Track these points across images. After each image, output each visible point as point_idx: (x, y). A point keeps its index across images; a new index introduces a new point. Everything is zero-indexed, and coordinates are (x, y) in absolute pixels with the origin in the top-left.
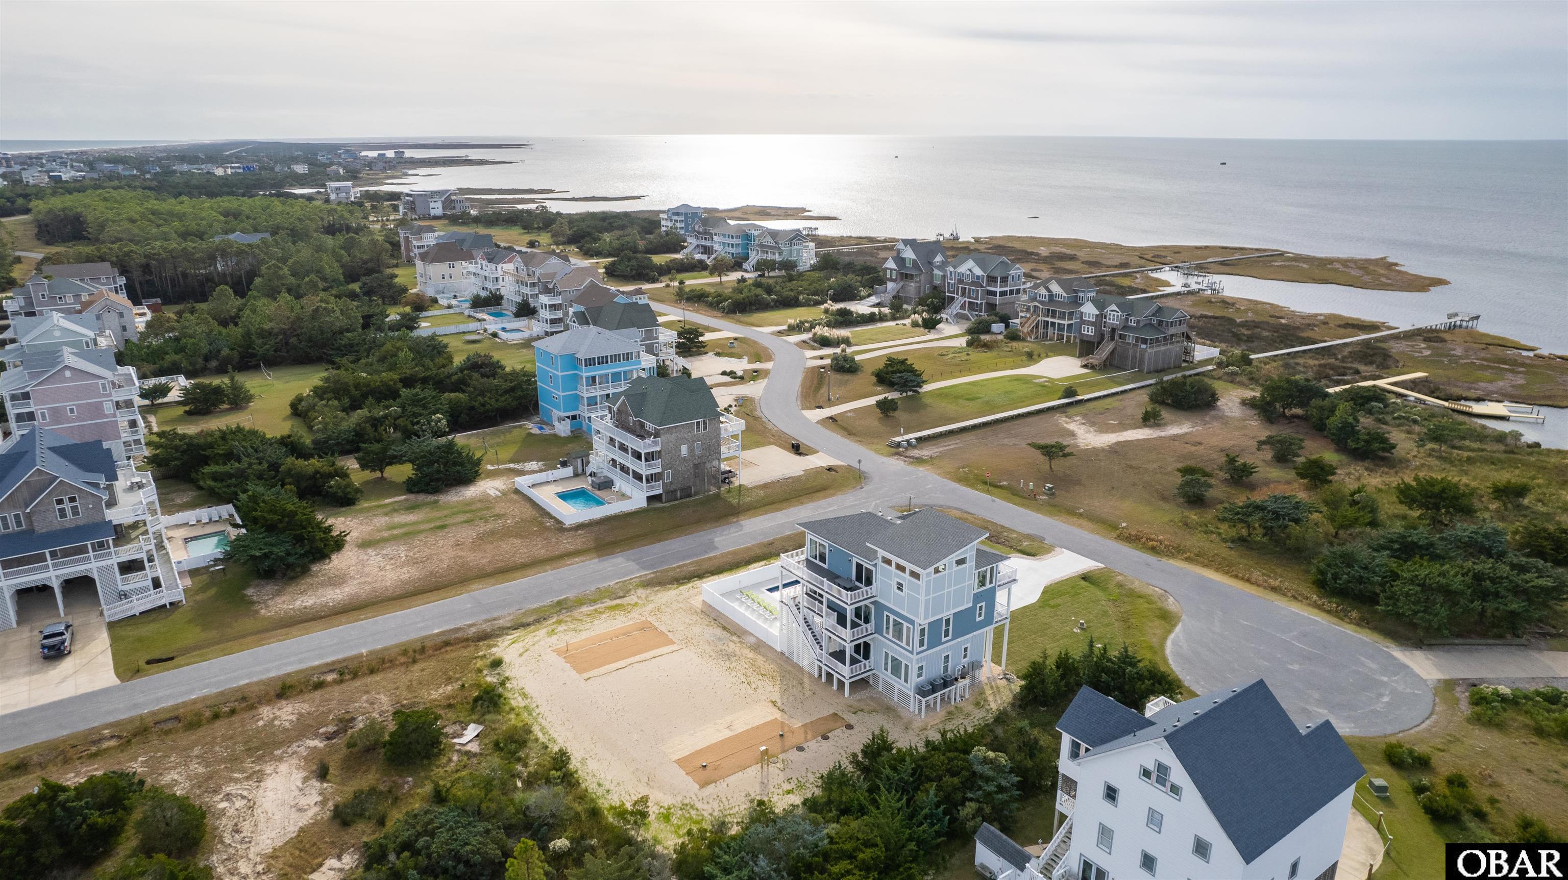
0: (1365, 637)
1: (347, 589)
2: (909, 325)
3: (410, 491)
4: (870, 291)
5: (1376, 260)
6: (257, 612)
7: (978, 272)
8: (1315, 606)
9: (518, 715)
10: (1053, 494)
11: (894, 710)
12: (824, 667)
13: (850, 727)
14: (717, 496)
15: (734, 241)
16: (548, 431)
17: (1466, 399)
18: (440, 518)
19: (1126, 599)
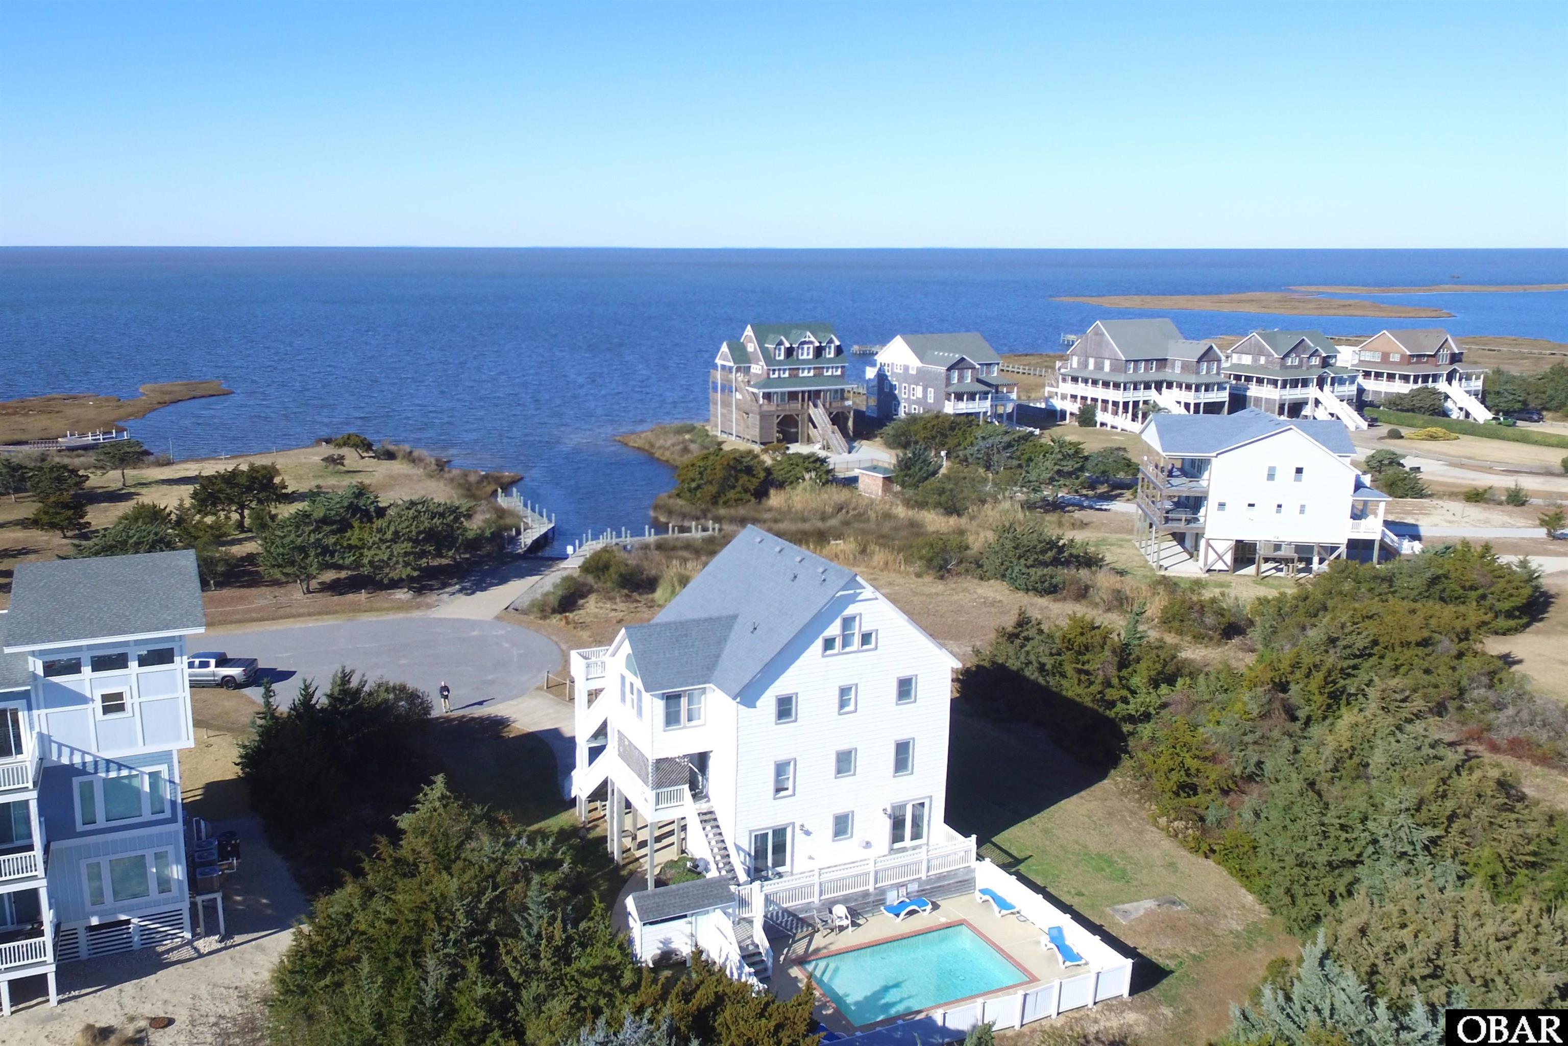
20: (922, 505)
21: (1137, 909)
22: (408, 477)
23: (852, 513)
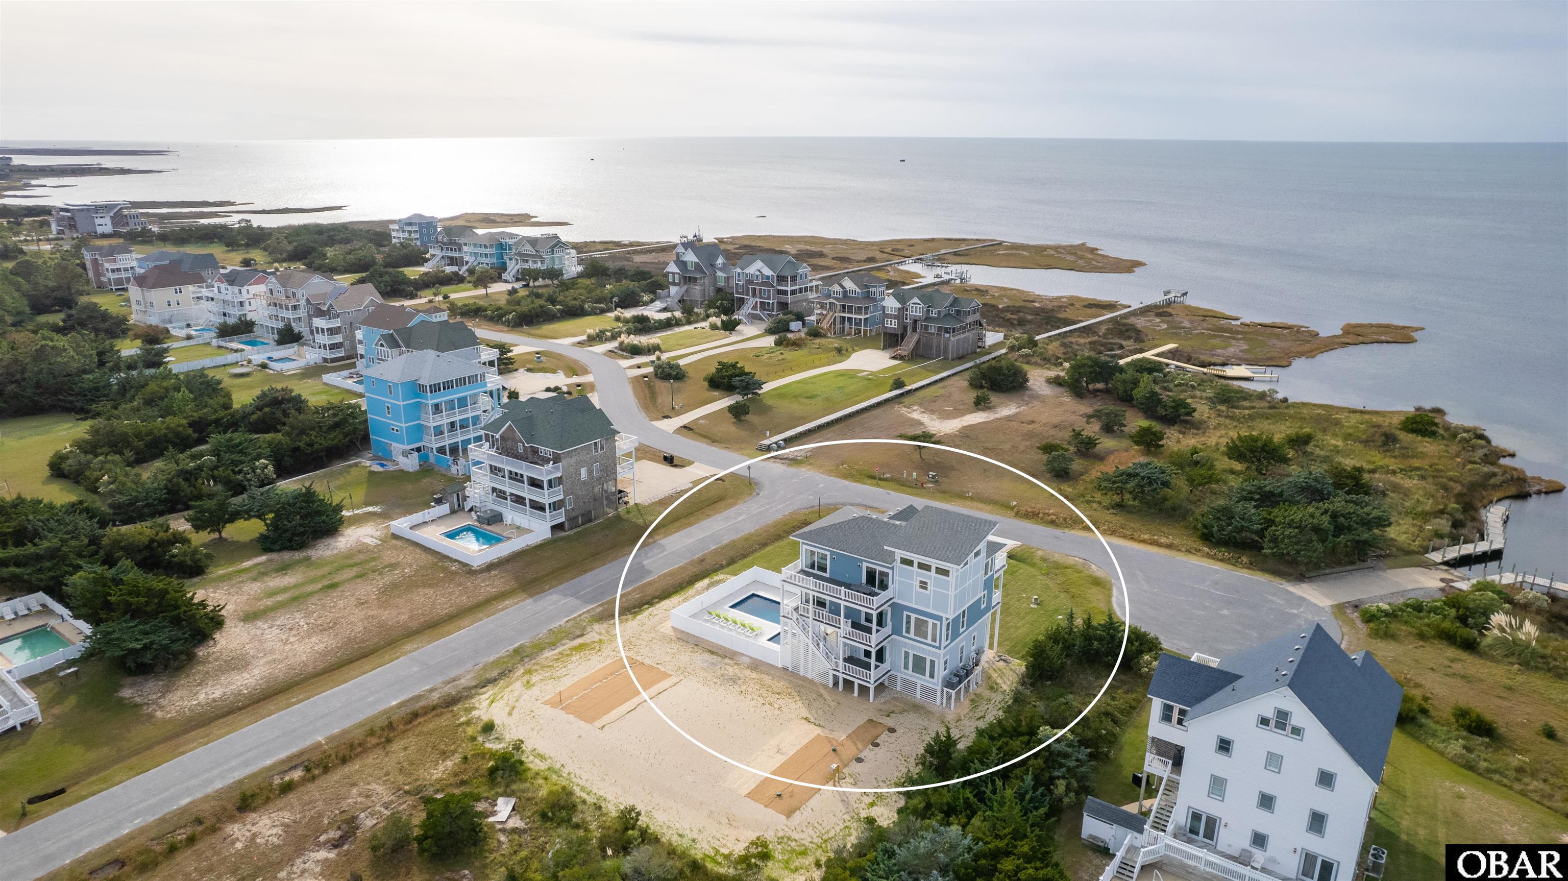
0: (1260, 578)
1: (256, 671)
2: (707, 328)
3: (267, 550)
4: (652, 296)
5: (1078, 245)
6: (151, 716)
7: (768, 272)
8: (1208, 556)
9: (546, 779)
10: (937, 481)
11: (922, 707)
12: (841, 676)
13: (892, 730)
14: (618, 518)
15: (488, 251)
16: (391, 468)
17: (1215, 365)
18: (324, 577)
19: (1057, 571)
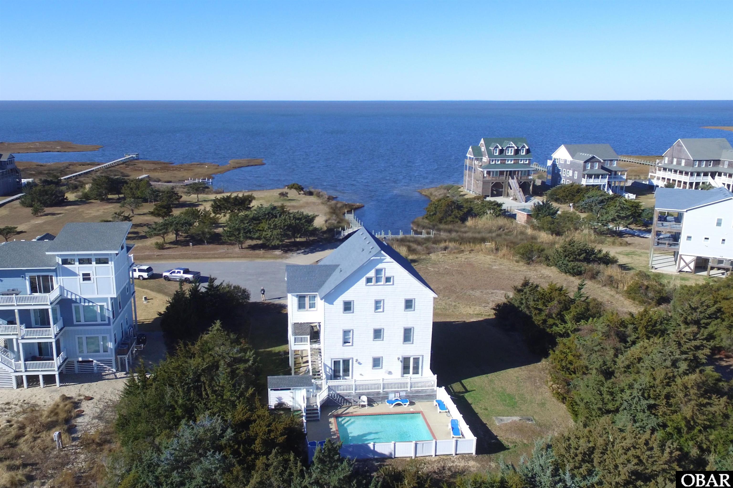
13: (89, 399)
20: (540, 229)
21: (508, 420)
22: (314, 203)
23: (506, 231)
